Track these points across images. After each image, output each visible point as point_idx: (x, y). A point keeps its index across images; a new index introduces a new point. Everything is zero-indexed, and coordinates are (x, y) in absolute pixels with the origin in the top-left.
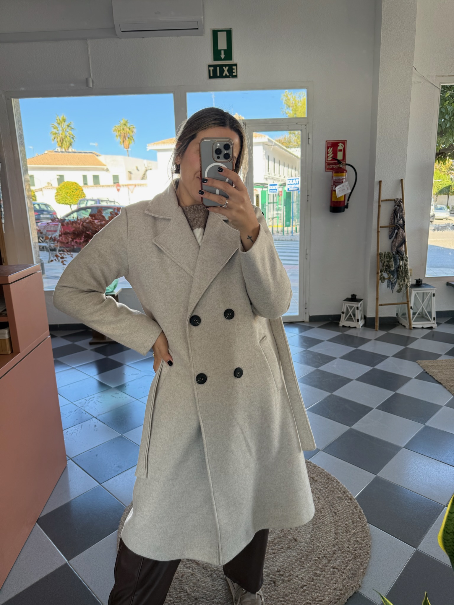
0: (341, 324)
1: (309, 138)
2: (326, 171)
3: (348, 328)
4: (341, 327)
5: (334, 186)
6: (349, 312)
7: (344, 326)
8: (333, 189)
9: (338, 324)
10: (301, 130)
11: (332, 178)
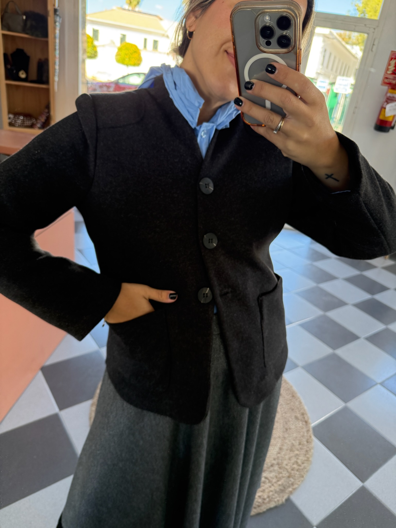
1: (373, 45)
2: (382, 85)
5: (386, 103)
8: (384, 106)
10: (368, 34)
11: (387, 93)
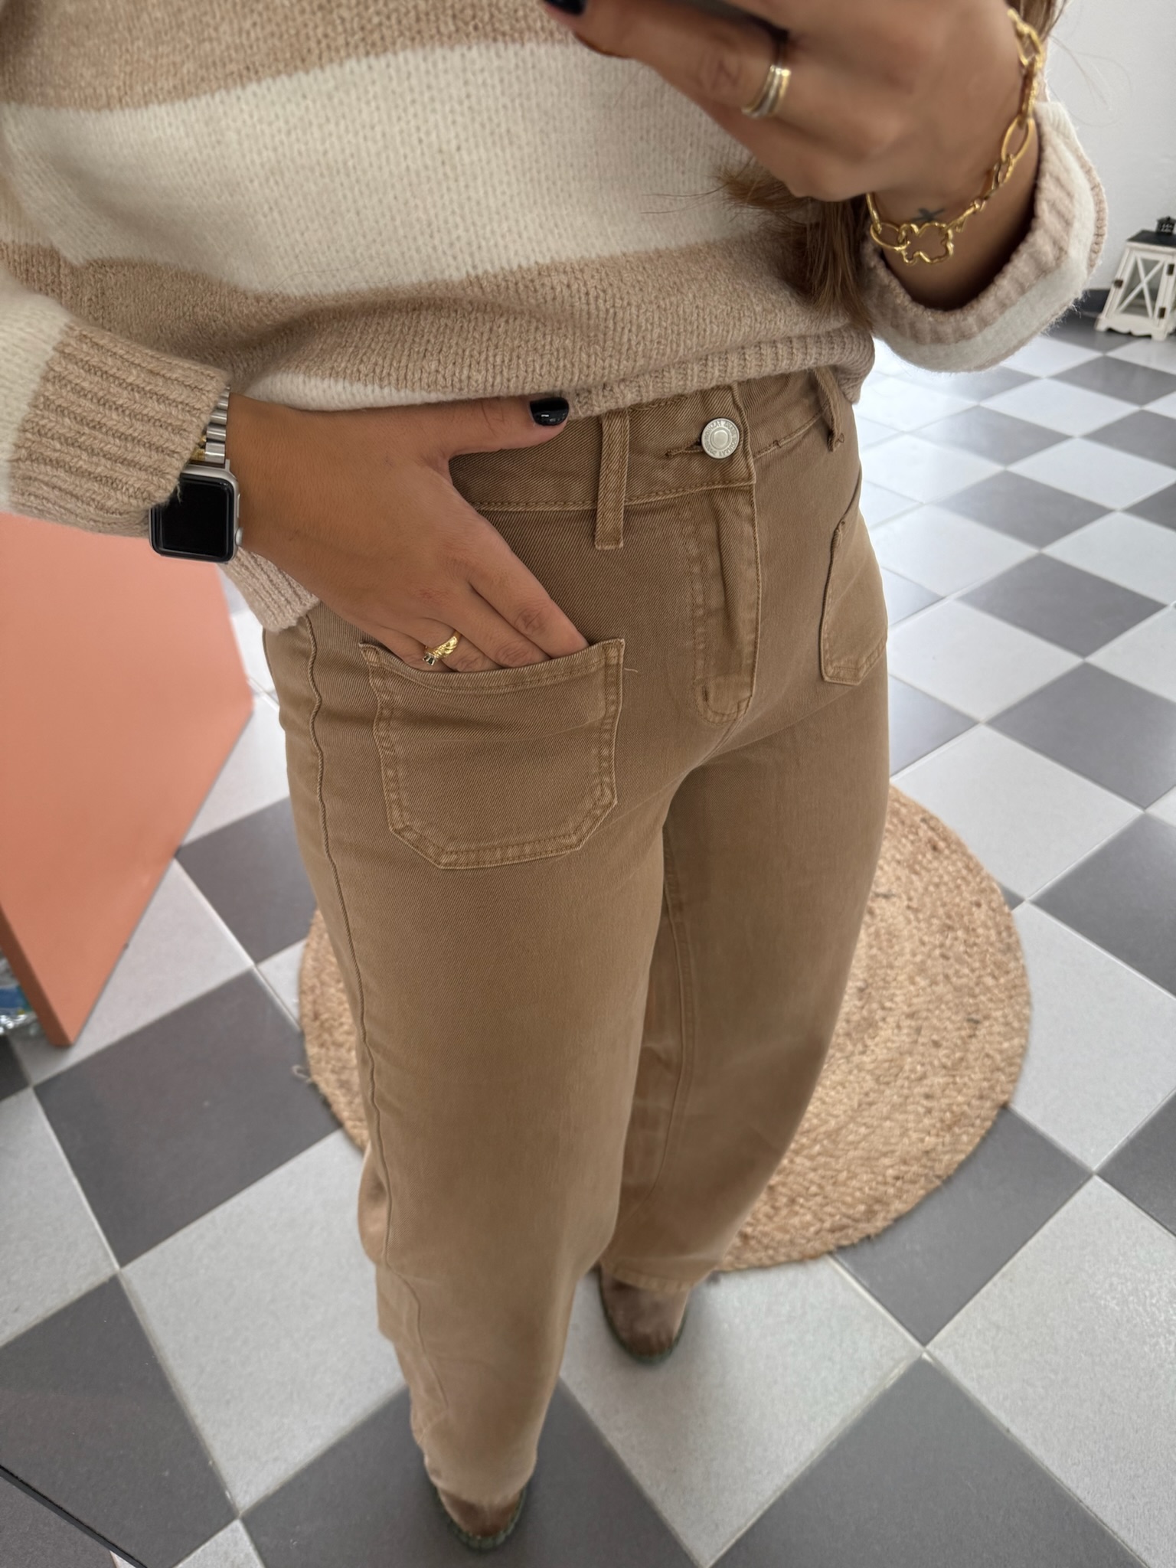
0: (1105, 321)
3: (1123, 339)
4: (1100, 332)
6: (1139, 281)
7: (1110, 331)
9: (1093, 321)
